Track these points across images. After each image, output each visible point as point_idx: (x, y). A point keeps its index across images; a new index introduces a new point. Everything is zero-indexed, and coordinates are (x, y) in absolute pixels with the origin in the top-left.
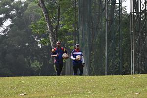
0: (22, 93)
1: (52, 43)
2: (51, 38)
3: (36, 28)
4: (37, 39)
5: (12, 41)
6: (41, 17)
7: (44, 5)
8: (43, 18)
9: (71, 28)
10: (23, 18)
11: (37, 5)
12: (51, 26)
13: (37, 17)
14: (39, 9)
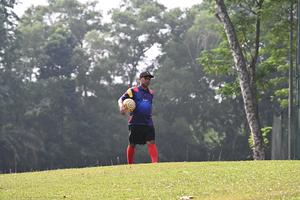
0: (185, 195)
1: (244, 93)
2: (241, 82)
3: (211, 63)
4: (215, 84)
5: (164, 90)
6: (221, 40)
7: (227, 16)
8: (225, 42)
9: (283, 63)
10: (184, 42)
11: (212, 15)
12: (242, 59)
13: (213, 41)
14: (217, 24)
